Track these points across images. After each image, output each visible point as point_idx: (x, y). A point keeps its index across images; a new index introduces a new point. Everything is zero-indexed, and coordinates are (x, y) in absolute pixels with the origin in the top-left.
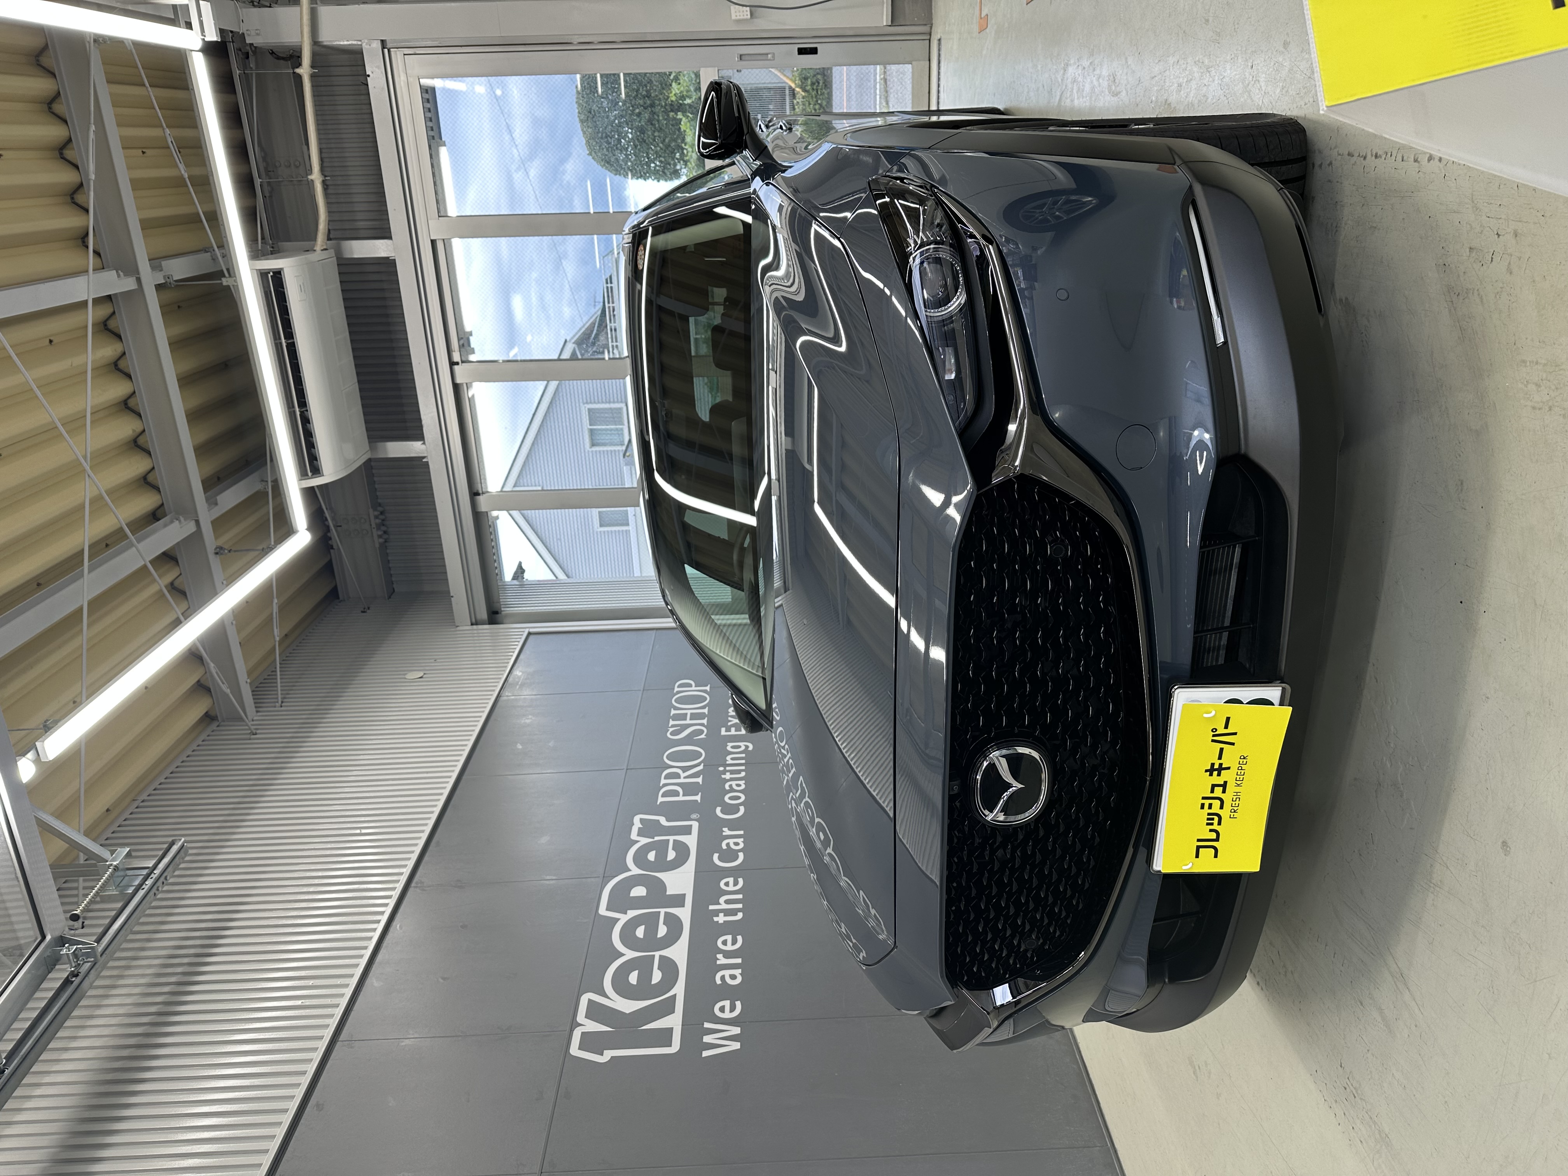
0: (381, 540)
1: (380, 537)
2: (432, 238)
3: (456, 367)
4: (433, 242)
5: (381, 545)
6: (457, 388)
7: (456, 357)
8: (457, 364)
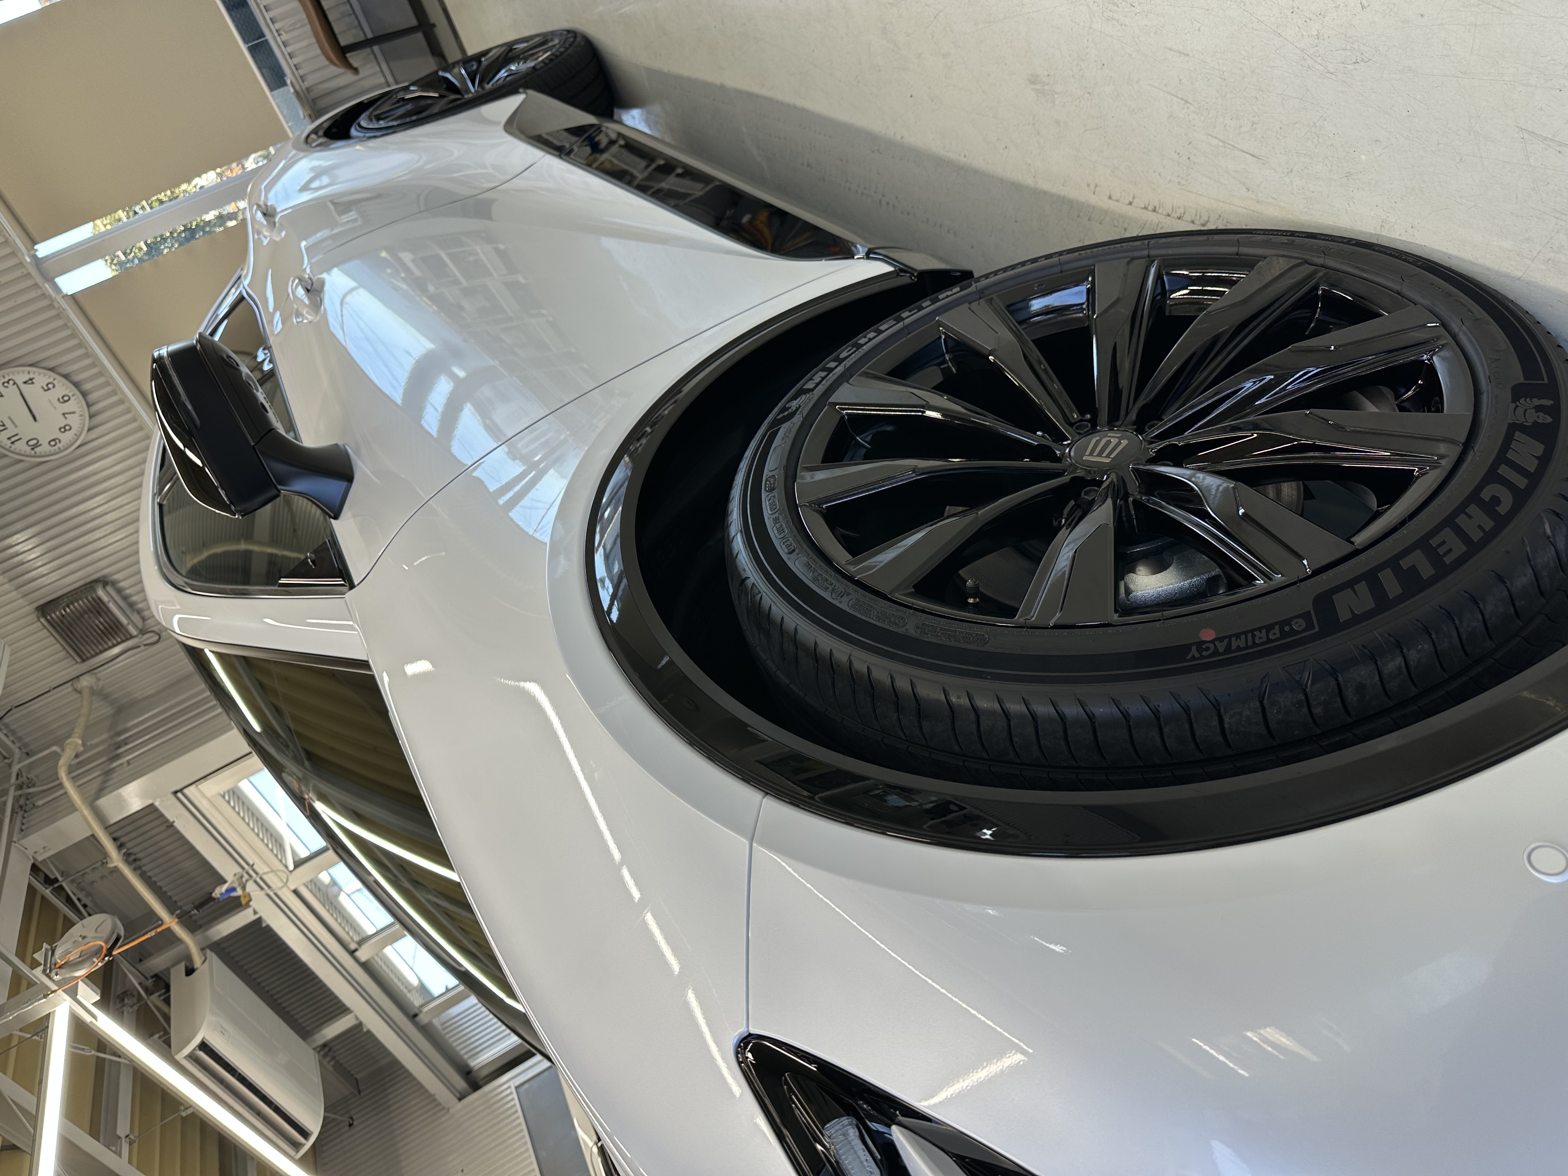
0: (332, 1063)
1: (329, 1062)
2: (293, 888)
3: (357, 954)
4: (296, 892)
5: (333, 1066)
6: (366, 966)
7: (353, 946)
8: (356, 950)
